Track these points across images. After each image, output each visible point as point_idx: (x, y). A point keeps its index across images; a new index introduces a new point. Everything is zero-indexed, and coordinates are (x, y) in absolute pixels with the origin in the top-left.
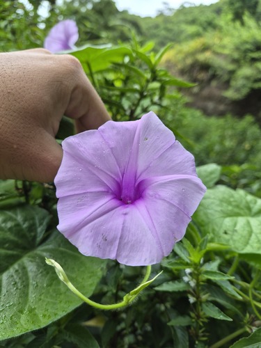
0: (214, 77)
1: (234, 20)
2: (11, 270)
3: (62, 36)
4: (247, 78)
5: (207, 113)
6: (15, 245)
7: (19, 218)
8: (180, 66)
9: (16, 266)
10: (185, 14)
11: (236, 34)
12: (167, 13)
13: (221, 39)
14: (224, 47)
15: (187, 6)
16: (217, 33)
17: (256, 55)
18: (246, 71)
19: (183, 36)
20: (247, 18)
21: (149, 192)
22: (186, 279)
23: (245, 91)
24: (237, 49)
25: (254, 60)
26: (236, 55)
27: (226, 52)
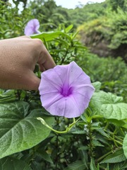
0: (103, 38)
1: (112, 10)
2: (15, 127)
3: (32, 26)
4: (119, 38)
5: (99, 56)
6: (16, 117)
7: (17, 106)
8: (87, 33)
9: (17, 125)
10: (89, 7)
11: (114, 17)
12: (80, 7)
13: (106, 20)
14: (108, 24)
15: (90, 3)
16: (104, 16)
17: (123, 27)
18: (119, 35)
19: (88, 18)
20: (119, 9)
21: (74, 91)
22: (85, 129)
23: (118, 45)
24: (114, 24)
25: (122, 30)
26: (114, 28)
27: (109, 26)
